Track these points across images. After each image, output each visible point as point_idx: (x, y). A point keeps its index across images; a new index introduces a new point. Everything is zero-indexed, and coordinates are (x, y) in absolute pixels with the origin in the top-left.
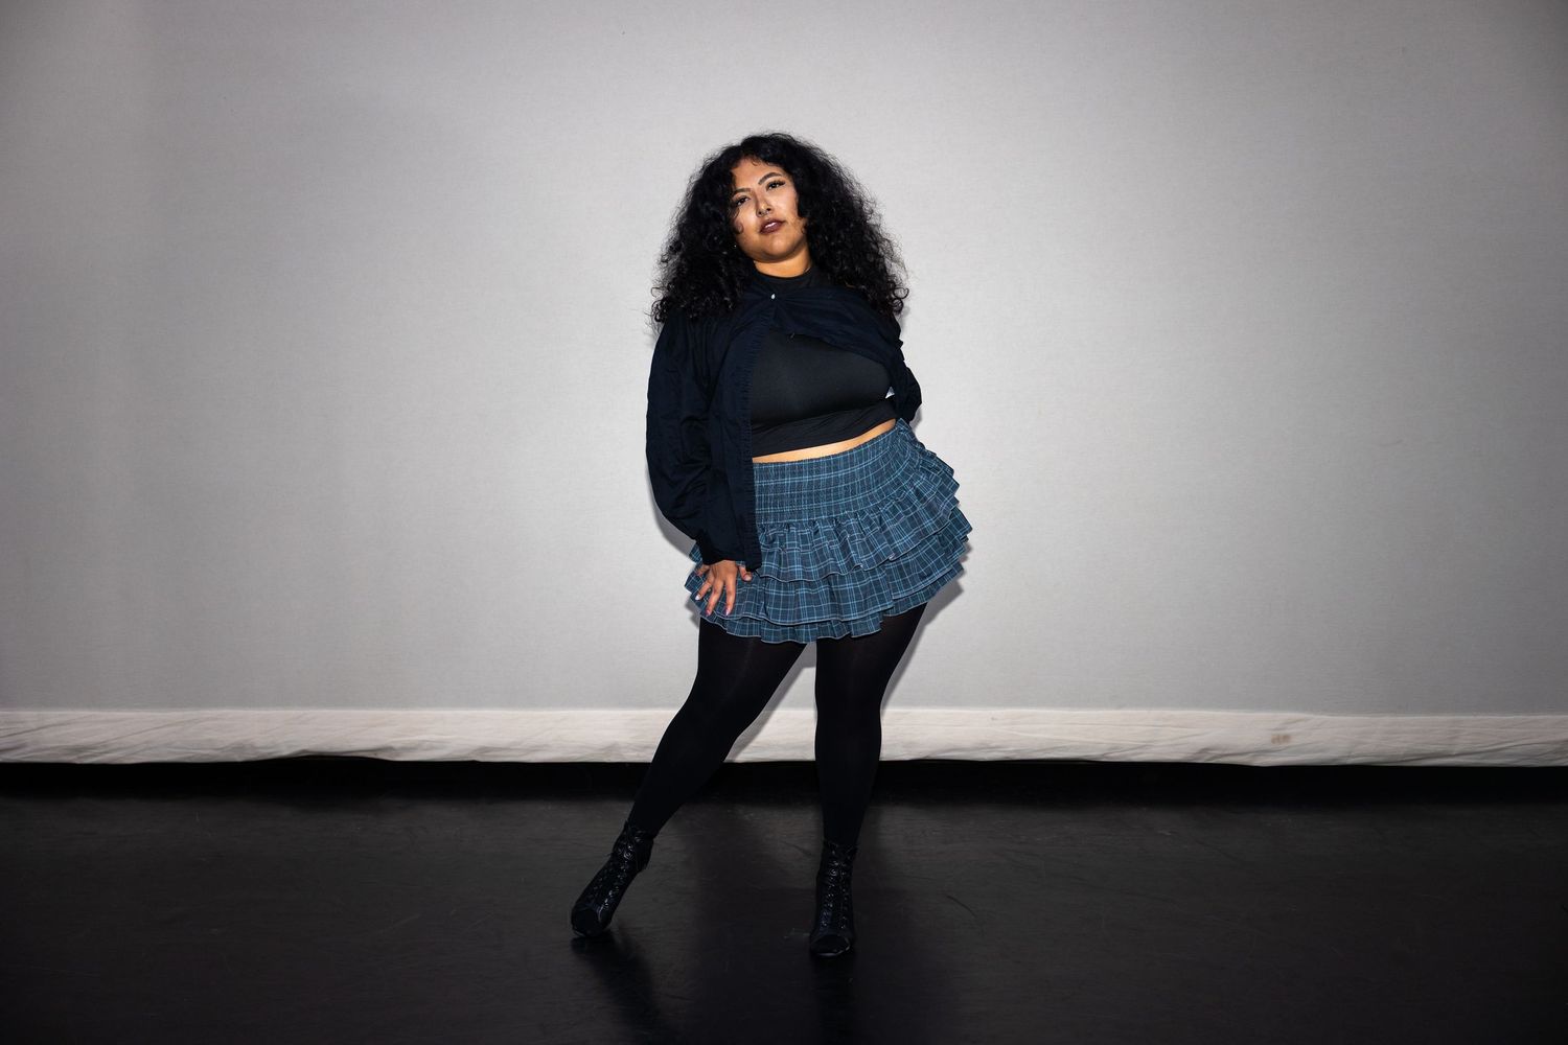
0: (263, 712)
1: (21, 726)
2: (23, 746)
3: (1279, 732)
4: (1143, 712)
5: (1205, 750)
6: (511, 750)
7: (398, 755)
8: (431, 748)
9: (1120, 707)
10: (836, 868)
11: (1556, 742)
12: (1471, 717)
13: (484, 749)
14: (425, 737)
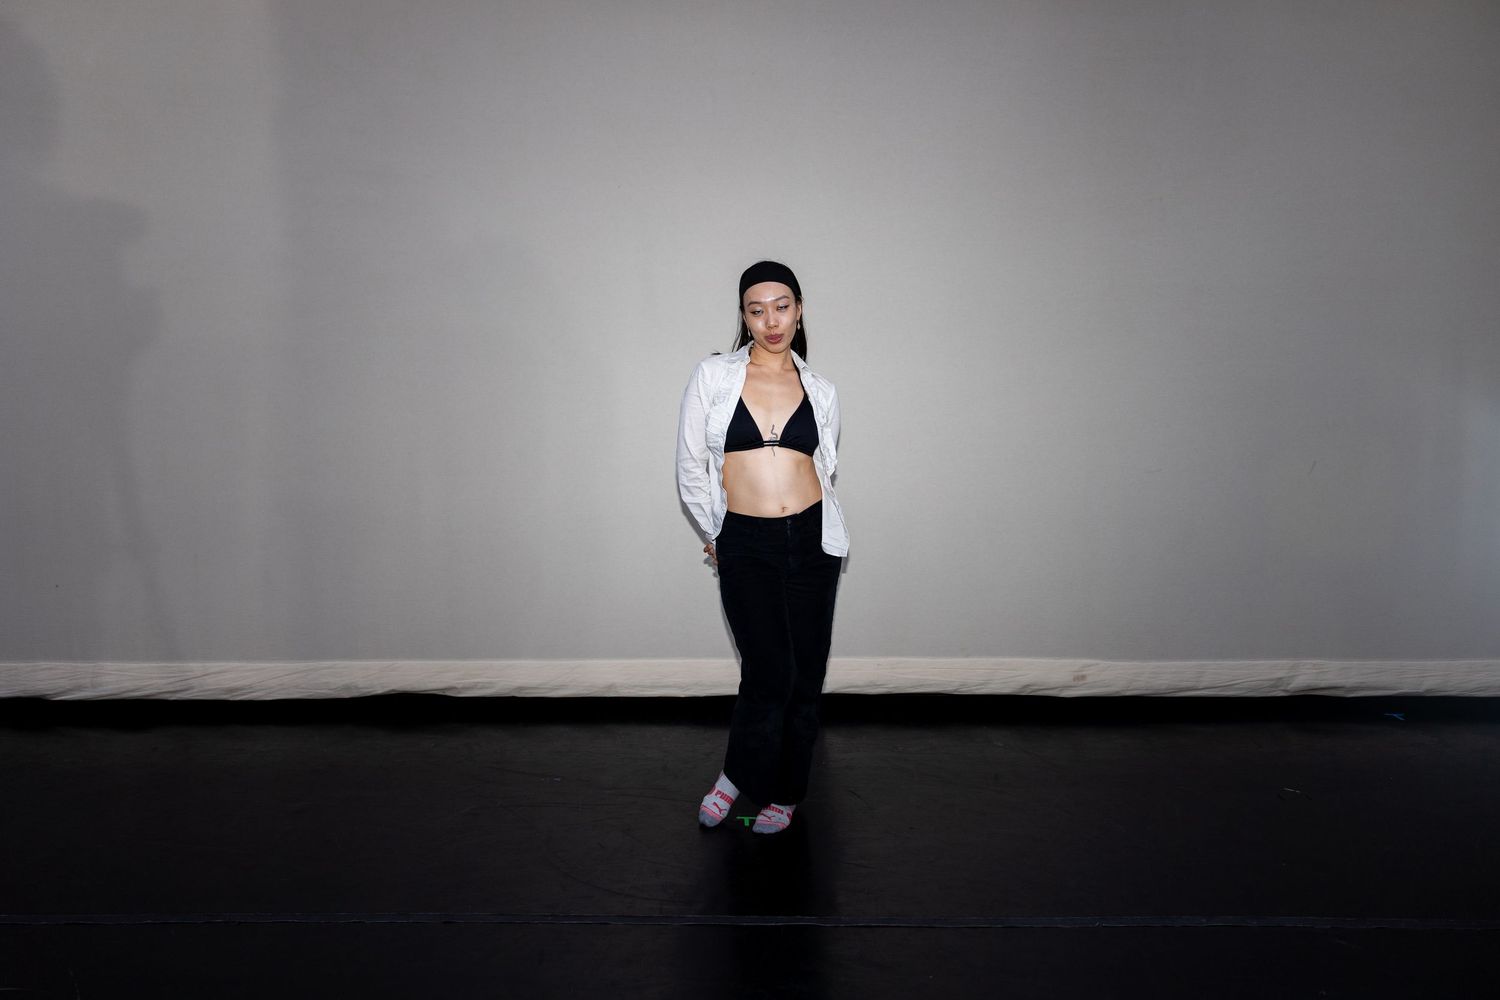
0: (364, 663)
1: (190, 674)
2: (192, 688)
3: (1078, 674)
4: (984, 660)
5: (1027, 686)
6: (539, 688)
7: (459, 693)
8: (484, 688)
9: (967, 656)
11: (1272, 680)
12: (1212, 662)
13: (521, 688)
14: (479, 680)
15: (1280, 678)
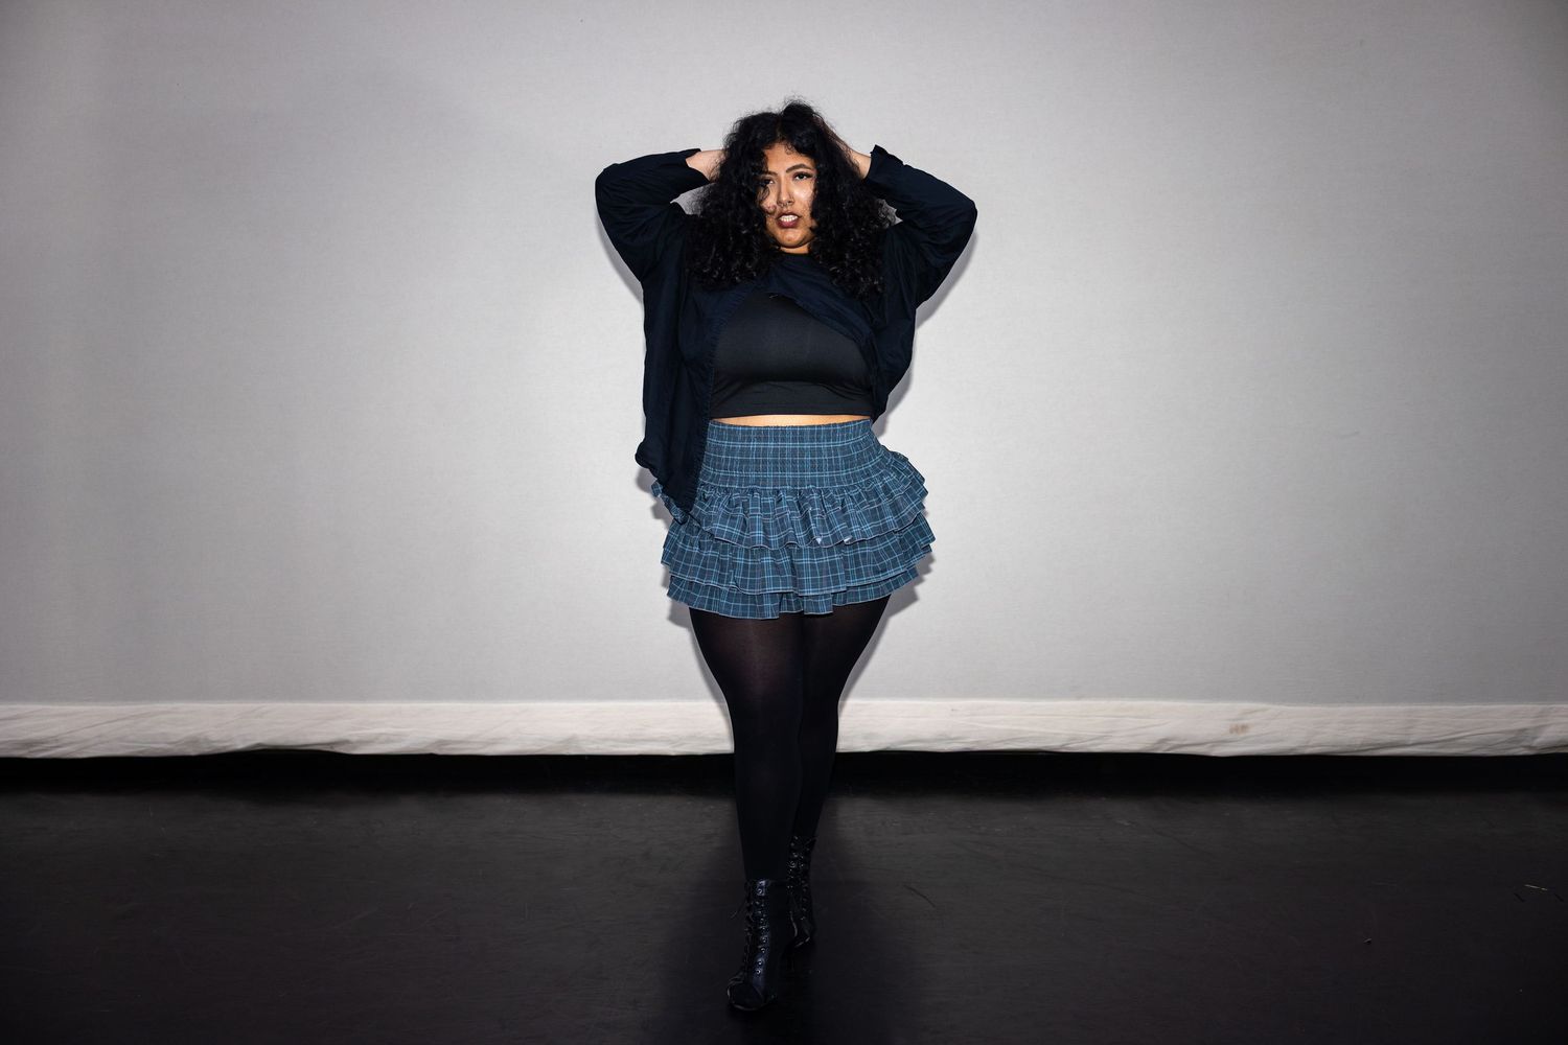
0: (217, 706)
3: (1236, 722)
4: (1103, 703)
5: (1163, 741)
6: (469, 742)
7: (355, 748)
8: (388, 741)
9: (1079, 697)
10: (795, 860)
11: (1512, 732)
12: (1427, 708)
13: (442, 743)
14: (383, 730)
15: (1525, 730)
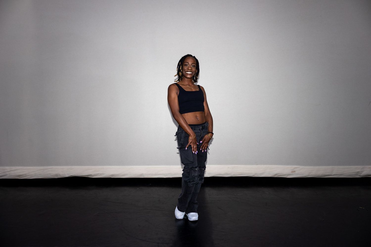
0: (62, 167)
1: (6, 170)
2: (6, 175)
3: (293, 170)
4: (263, 166)
5: (276, 174)
6: (119, 175)
7: (93, 177)
8: (101, 175)
12: (336, 167)
13: (113, 175)
14: (99, 172)
15: (358, 172)
